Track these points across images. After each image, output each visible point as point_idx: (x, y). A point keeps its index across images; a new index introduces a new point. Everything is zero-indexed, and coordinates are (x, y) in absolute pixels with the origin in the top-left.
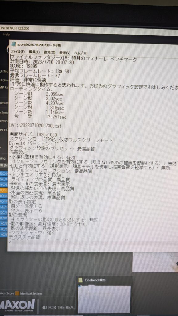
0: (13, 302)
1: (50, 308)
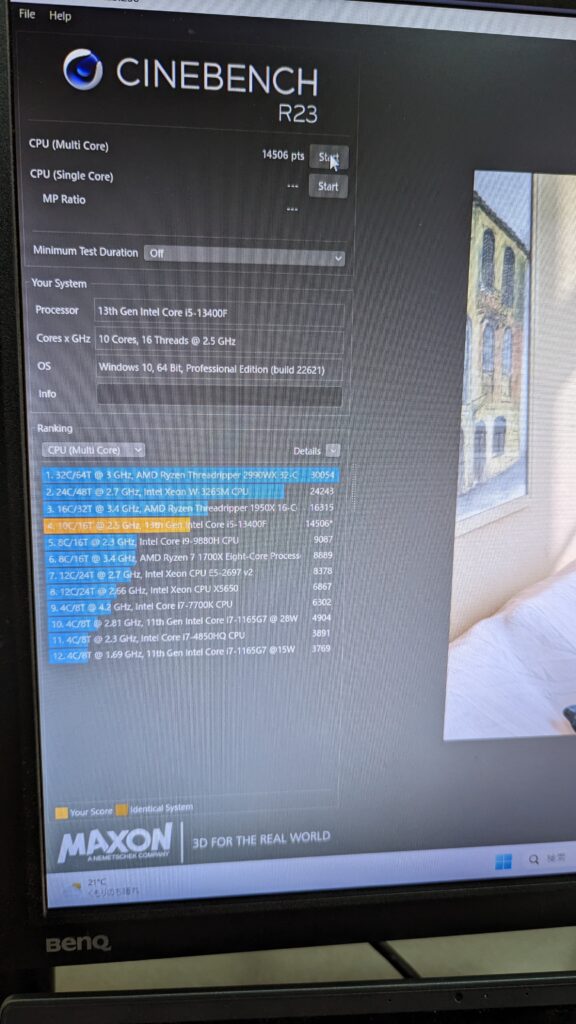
0: (111, 834)
1: (216, 844)
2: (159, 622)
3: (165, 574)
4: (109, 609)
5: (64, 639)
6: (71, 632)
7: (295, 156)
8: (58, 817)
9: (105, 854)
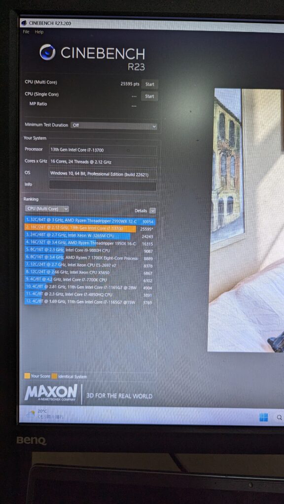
2: (73, 287)
3: (76, 265)
4: (51, 280)
5: (31, 293)
6: (35, 290)
7: (135, 84)
8: (25, 378)
9: (46, 397)
